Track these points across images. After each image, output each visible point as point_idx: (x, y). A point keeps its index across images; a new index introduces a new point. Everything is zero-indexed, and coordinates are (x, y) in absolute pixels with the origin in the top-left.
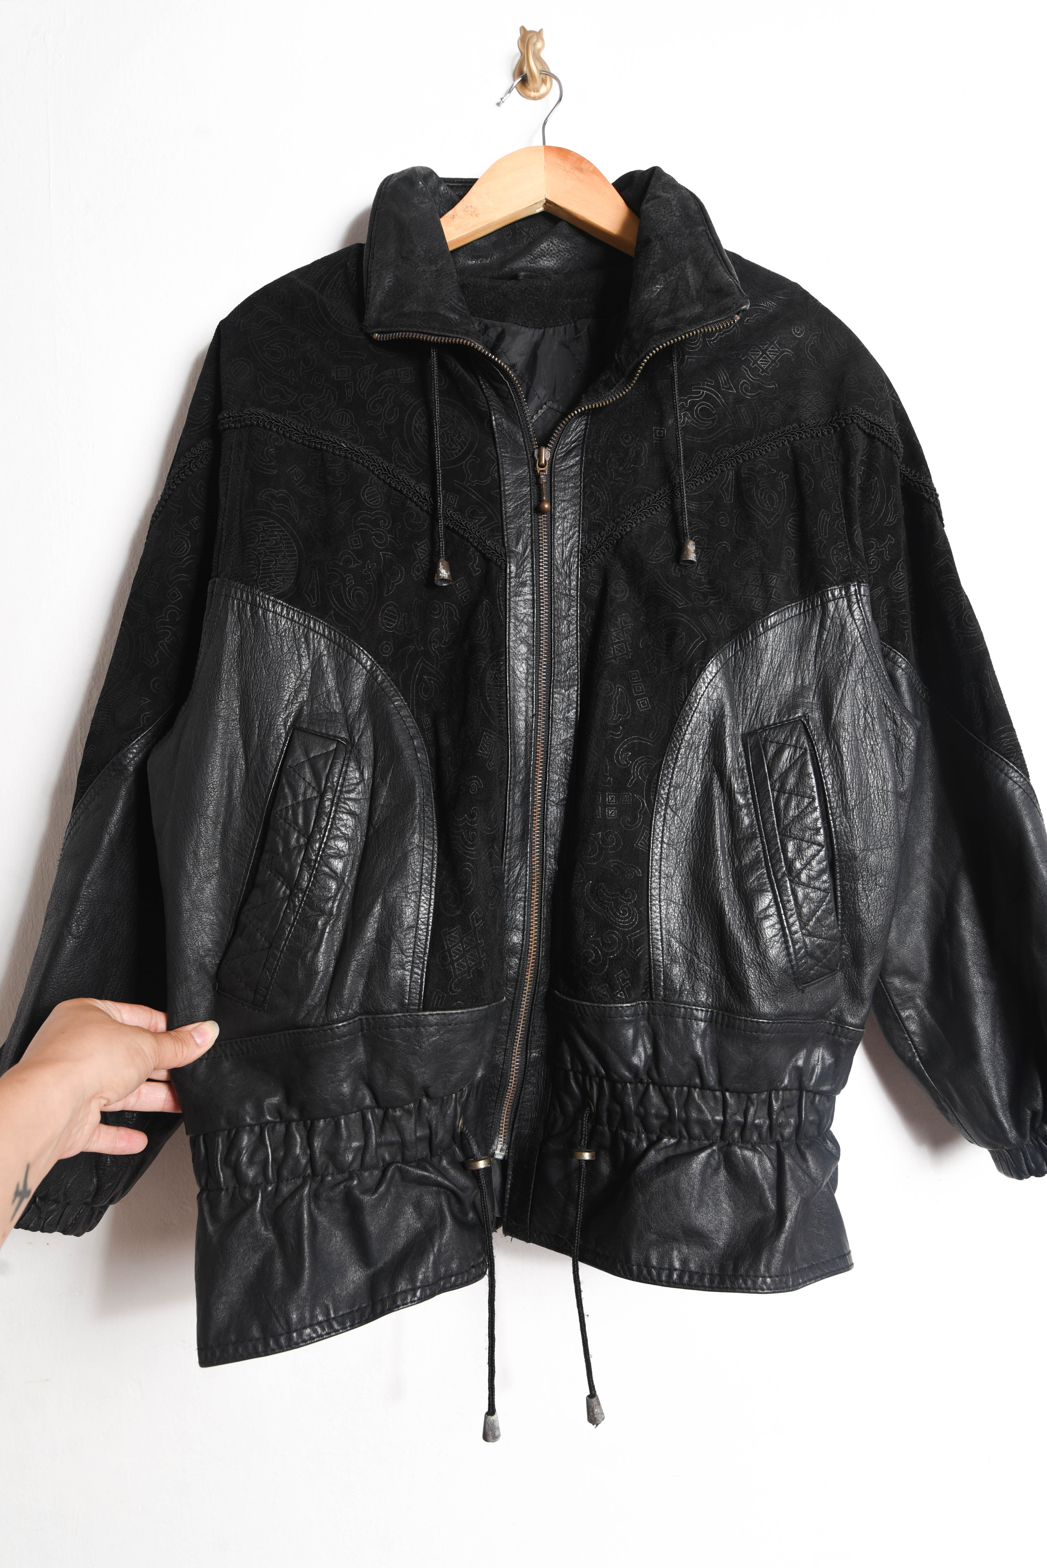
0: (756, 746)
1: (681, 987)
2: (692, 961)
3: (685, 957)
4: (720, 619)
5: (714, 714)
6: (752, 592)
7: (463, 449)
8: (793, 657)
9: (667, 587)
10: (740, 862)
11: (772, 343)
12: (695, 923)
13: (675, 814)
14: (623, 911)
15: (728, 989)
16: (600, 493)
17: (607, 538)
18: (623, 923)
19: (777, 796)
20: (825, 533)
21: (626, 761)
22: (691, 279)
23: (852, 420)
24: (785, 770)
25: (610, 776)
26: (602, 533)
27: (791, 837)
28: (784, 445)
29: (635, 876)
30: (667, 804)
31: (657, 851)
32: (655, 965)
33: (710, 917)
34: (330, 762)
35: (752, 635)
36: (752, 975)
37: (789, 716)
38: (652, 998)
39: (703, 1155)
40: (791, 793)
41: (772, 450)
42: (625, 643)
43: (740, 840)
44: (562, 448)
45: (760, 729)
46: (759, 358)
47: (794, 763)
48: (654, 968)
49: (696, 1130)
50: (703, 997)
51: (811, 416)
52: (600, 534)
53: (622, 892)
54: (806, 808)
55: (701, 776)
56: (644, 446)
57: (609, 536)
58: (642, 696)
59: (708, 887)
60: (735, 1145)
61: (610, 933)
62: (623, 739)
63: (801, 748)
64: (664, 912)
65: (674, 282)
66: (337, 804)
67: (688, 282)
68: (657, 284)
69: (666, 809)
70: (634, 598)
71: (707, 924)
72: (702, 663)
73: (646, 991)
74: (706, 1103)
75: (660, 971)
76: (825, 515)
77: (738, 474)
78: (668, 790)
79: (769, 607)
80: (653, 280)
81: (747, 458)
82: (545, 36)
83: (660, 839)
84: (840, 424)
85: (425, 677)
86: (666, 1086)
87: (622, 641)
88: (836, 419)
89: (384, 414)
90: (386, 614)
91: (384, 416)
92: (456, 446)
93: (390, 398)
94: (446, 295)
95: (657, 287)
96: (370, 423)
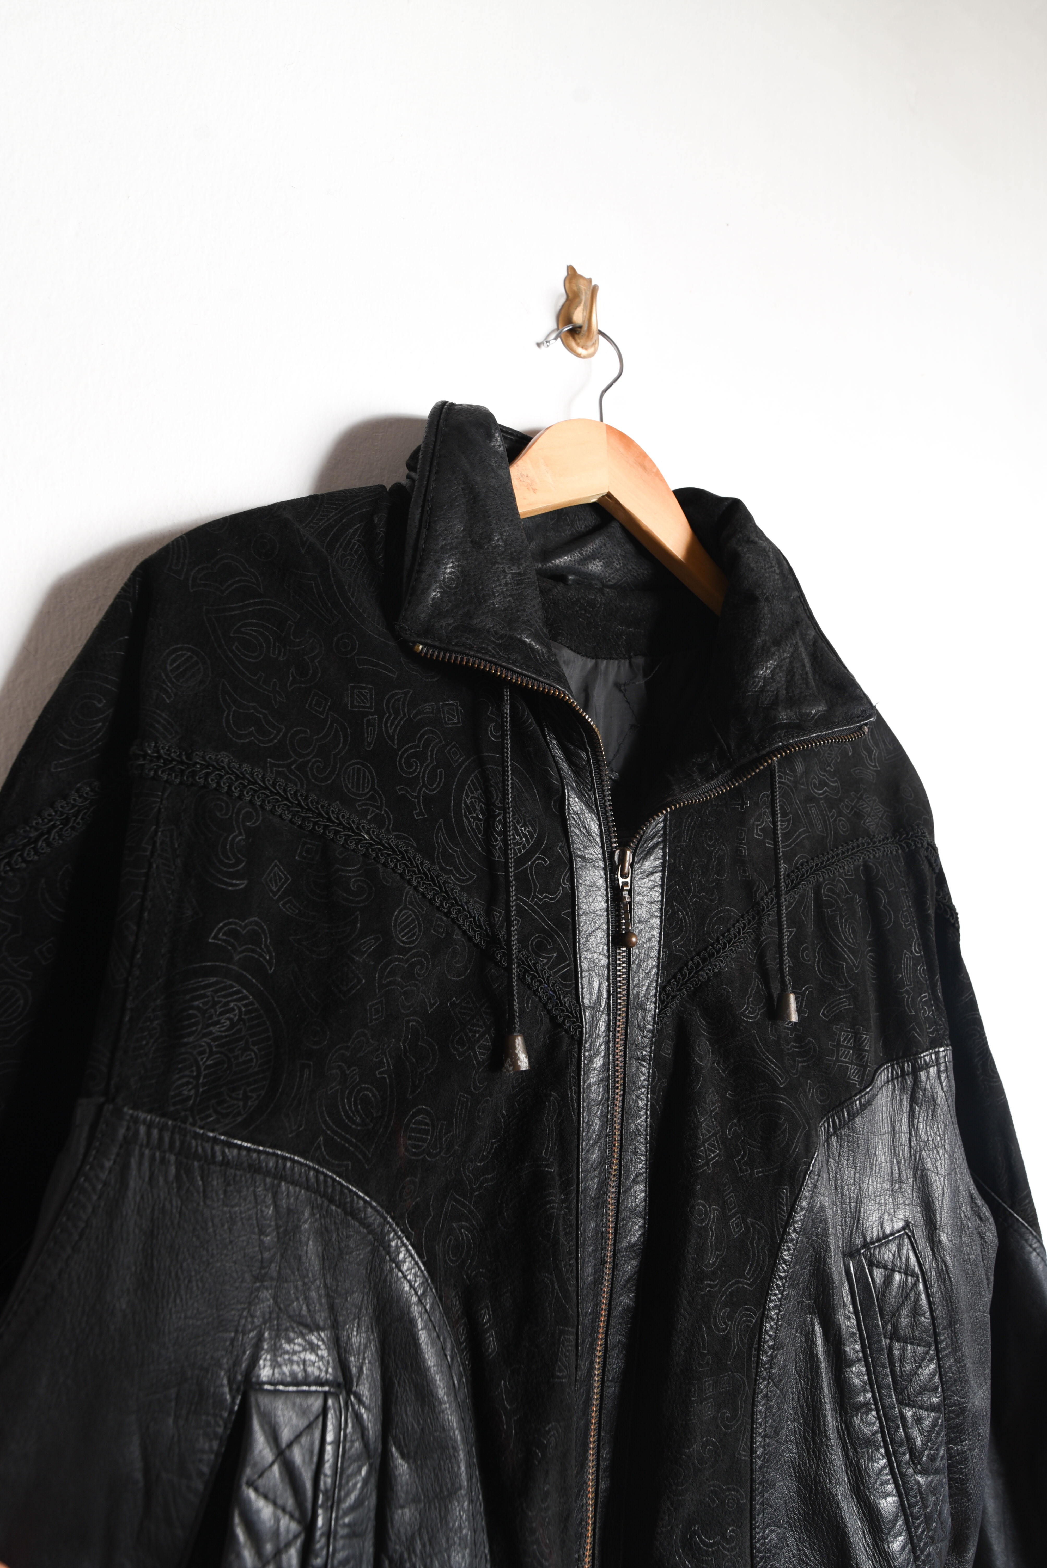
0: (860, 1270)
4: (810, 1090)
6: (845, 1056)
7: (529, 844)
9: (767, 1057)
16: (683, 914)
17: (688, 980)
19: (890, 1344)
20: (911, 979)
21: (725, 1323)
23: (921, 844)
24: (897, 1307)
25: (708, 1352)
26: (685, 971)
27: (910, 1403)
28: (858, 862)
31: (759, 1452)
37: (895, 1227)
40: (905, 1340)
42: (716, 1138)
43: (852, 1415)
45: (862, 1245)
47: (905, 1296)
52: (680, 971)
53: (724, 1536)
54: (925, 1358)
57: (693, 977)
58: (735, 1214)
62: (720, 1289)
63: (912, 1274)
65: (788, 660)
68: (771, 659)
69: (768, 1385)
76: (906, 958)
77: (817, 894)
78: (772, 1354)
79: (867, 1079)
80: (765, 653)
81: (827, 876)
83: (762, 1433)
84: (909, 845)
85: (454, 1225)
87: (712, 1135)
88: (905, 838)
89: (423, 777)
90: (413, 1130)
91: (423, 781)
92: (521, 839)
93: (432, 751)
94: (531, 614)
95: (771, 664)
96: (401, 789)
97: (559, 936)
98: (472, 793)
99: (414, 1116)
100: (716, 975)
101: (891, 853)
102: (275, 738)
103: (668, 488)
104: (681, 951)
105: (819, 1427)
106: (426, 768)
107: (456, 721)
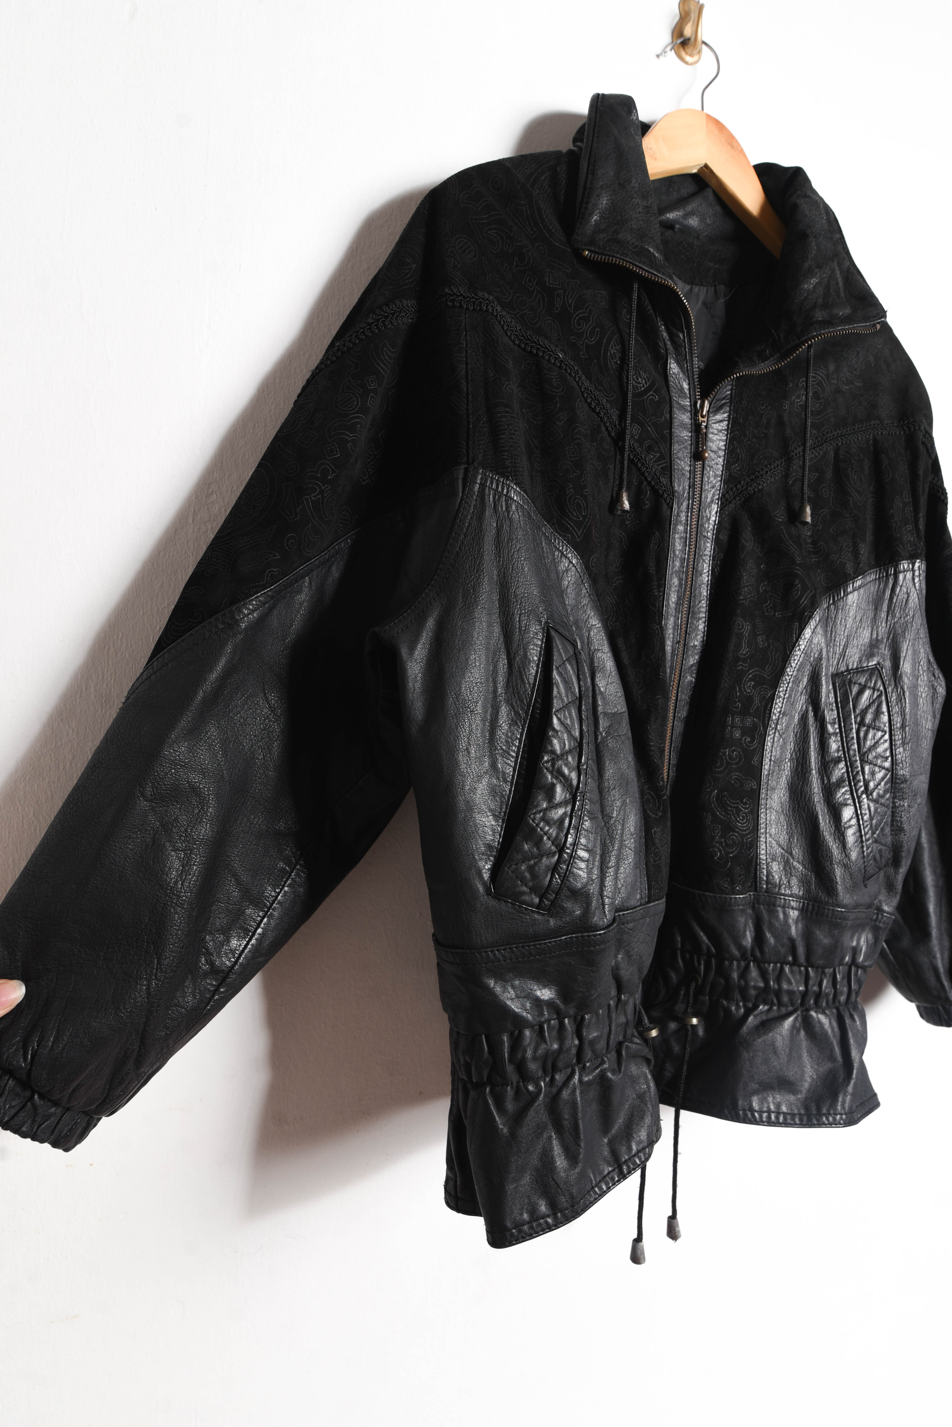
0: (843, 685)
1: (780, 881)
2: (788, 860)
3: (783, 856)
5: (814, 655)
6: (846, 556)
7: (646, 384)
8: (871, 614)
9: (790, 543)
10: (829, 780)
12: (791, 829)
13: (781, 736)
14: (743, 816)
15: (818, 884)
16: (740, 450)
17: (741, 492)
18: (742, 827)
19: (859, 728)
20: (899, 516)
21: (751, 690)
24: (866, 708)
25: (739, 701)
26: (739, 486)
27: (867, 762)
28: (869, 437)
29: (752, 787)
30: (776, 728)
31: (767, 767)
32: (760, 863)
33: (804, 824)
35: (844, 592)
36: (838, 872)
37: (868, 663)
38: (756, 890)
39: (791, 1019)
40: (869, 727)
41: (862, 439)
42: (753, 587)
43: (828, 762)
44: (716, 403)
45: (846, 671)
47: (872, 702)
48: (760, 865)
49: (785, 999)
50: (795, 890)
51: (887, 416)
52: (736, 486)
53: (742, 802)
54: (880, 739)
55: (801, 707)
56: (774, 415)
57: (744, 490)
58: (762, 634)
59: (805, 800)
60: (812, 1010)
61: (732, 835)
62: (749, 670)
63: (878, 690)
64: (768, 818)
65: (826, 279)
68: (815, 277)
70: (757, 548)
71: (802, 830)
72: (810, 612)
73: (753, 885)
74: (794, 976)
75: (764, 868)
76: (897, 501)
78: (779, 716)
79: (859, 572)
80: (810, 273)
81: (845, 442)
83: (769, 757)
84: (909, 428)
86: (764, 963)
87: (751, 585)
88: (907, 424)
89: (587, 333)
92: (642, 380)
93: (593, 318)
94: (656, 237)
95: (814, 281)
96: (573, 339)
97: (662, 444)
98: (615, 346)
100: (759, 491)
101: (896, 433)
103: (749, 162)
104: (737, 474)
105: (806, 763)
106: (589, 327)
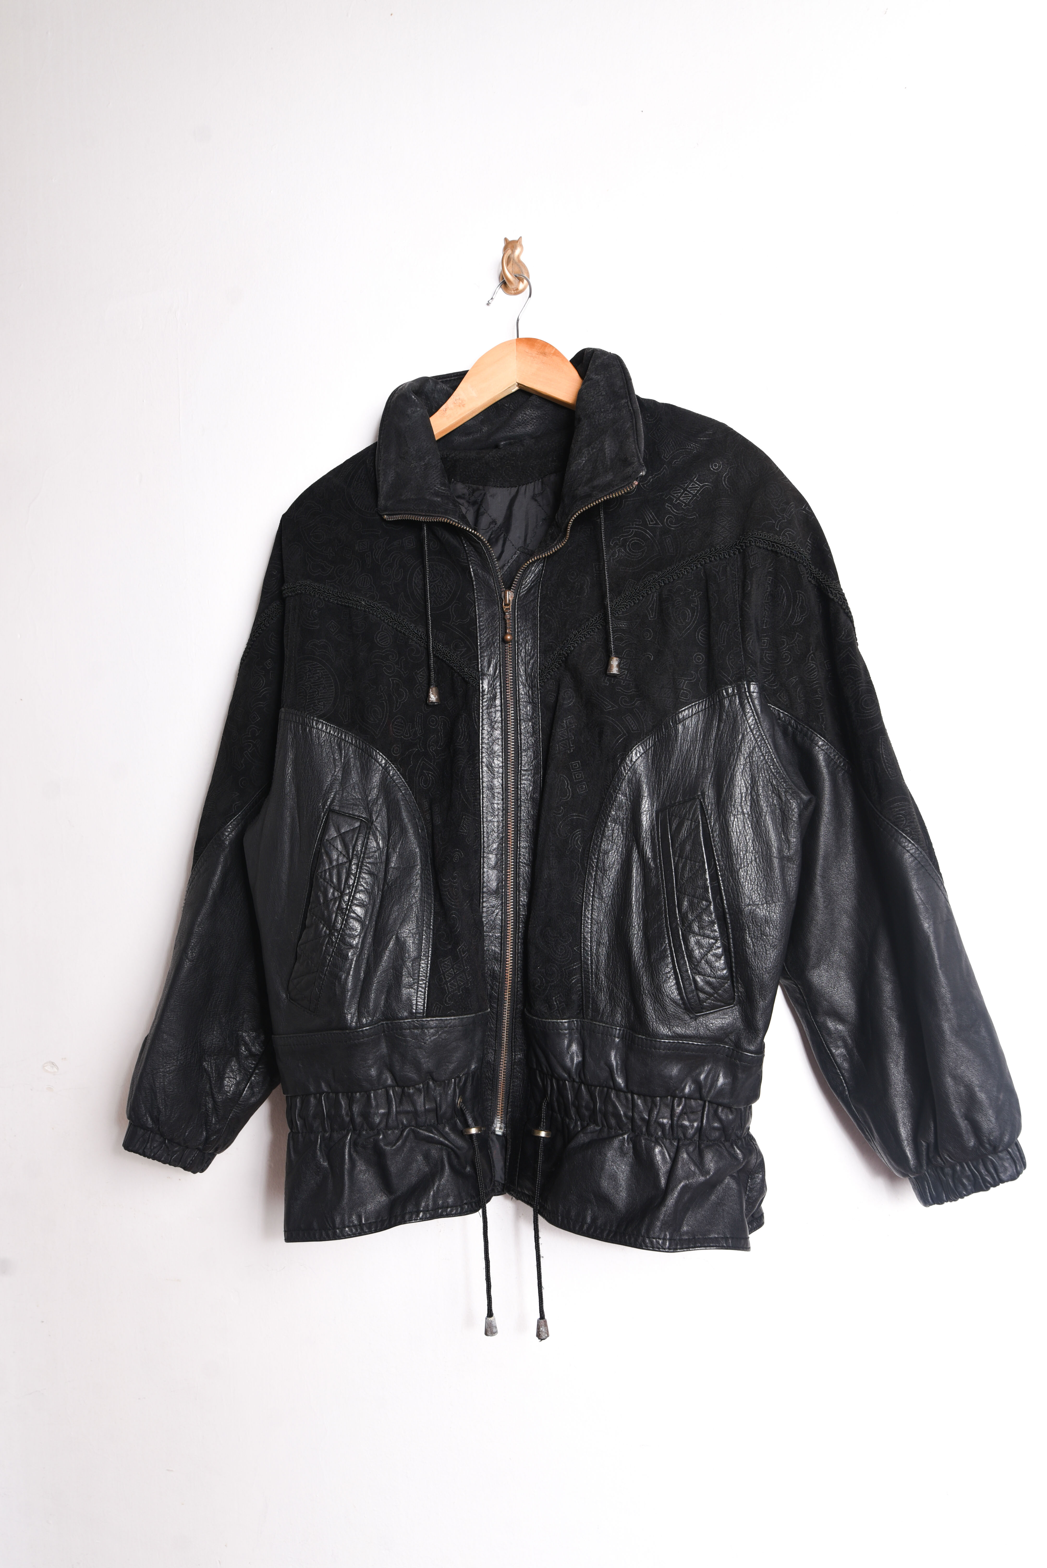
0: (664, 820)
1: (604, 1009)
2: (613, 990)
3: (608, 987)
4: (644, 716)
5: (633, 795)
6: (665, 694)
7: (449, 596)
8: (696, 746)
9: (599, 695)
10: (649, 914)
11: (692, 481)
12: (616, 961)
14: (561, 949)
15: (634, 1013)
17: (558, 656)
18: (562, 958)
19: (677, 860)
20: (724, 641)
21: (566, 834)
22: (607, 451)
23: (750, 543)
24: (683, 840)
26: (555, 653)
27: (685, 894)
28: (697, 568)
29: (572, 922)
30: (597, 867)
31: (590, 903)
32: (586, 992)
33: (624, 956)
34: (355, 836)
35: (665, 729)
37: (691, 795)
38: (584, 1018)
40: (686, 859)
41: (688, 573)
42: (569, 740)
44: (524, 588)
45: (669, 806)
46: (681, 495)
47: (690, 835)
48: (586, 994)
49: (613, 1122)
50: (618, 1020)
51: (722, 540)
52: (553, 653)
53: (562, 935)
54: (697, 870)
55: (625, 844)
56: (587, 579)
57: (560, 655)
58: (581, 781)
60: (642, 1136)
61: (552, 965)
62: (564, 816)
63: (695, 822)
64: (594, 951)
65: (595, 454)
66: (361, 867)
67: (605, 454)
69: (596, 871)
70: (577, 703)
71: (624, 962)
72: (623, 754)
73: (580, 1012)
74: (620, 1101)
75: (591, 997)
76: (725, 626)
77: (660, 595)
78: (598, 855)
81: (667, 582)
82: (524, 242)
83: (592, 894)
85: (425, 771)
86: (591, 1086)
87: (566, 739)
89: (393, 575)
90: (396, 725)
91: (393, 577)
92: (444, 595)
93: (397, 562)
94: (431, 483)
96: (383, 583)
97: (468, 640)
98: (418, 577)
99: (396, 719)
102: (329, 571)
103: (565, 359)
106: (392, 571)
107: (412, 545)
